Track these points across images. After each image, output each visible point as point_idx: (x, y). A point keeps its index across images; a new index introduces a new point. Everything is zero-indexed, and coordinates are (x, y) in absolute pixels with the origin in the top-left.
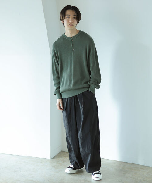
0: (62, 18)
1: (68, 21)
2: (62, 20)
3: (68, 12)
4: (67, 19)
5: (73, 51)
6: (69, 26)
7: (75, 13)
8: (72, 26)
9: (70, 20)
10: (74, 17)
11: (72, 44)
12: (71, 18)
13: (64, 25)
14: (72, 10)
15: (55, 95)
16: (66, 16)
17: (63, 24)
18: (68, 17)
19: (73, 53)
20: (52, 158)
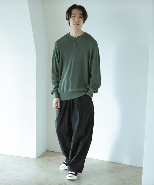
0: (68, 18)
1: (74, 21)
2: (68, 19)
3: (74, 11)
4: (73, 18)
5: (75, 51)
6: (75, 25)
7: (81, 12)
8: (78, 25)
9: (76, 19)
10: (81, 16)
11: (76, 44)
12: (77, 17)
13: (70, 25)
14: (79, 9)
15: (52, 93)
16: (72, 15)
17: (69, 23)
18: (74, 16)
19: (75, 53)
20: (38, 158)
